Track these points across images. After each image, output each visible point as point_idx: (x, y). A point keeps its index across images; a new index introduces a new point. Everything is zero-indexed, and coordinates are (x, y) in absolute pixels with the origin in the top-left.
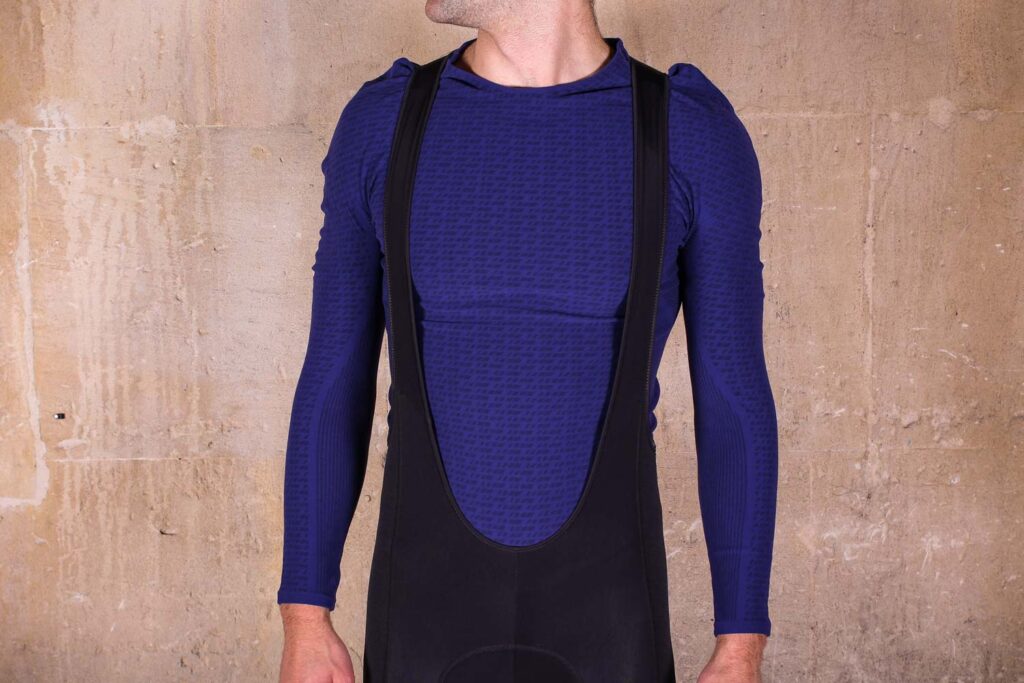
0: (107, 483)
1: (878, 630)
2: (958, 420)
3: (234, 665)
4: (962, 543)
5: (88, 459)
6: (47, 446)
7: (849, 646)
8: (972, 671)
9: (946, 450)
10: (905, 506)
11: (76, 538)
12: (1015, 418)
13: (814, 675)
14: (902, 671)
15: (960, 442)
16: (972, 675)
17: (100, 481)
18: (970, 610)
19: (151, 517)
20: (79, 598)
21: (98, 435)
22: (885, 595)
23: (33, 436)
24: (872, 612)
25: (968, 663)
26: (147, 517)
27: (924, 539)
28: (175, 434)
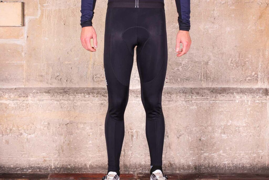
0: (53, 13)
1: (216, 48)
2: (234, 3)
3: (79, 54)
4: (234, 29)
5: (49, 8)
6: (41, 5)
7: (210, 51)
8: (236, 57)
9: (231, 9)
10: (222, 21)
11: (46, 25)
12: (246, 2)
13: (203, 57)
14: (221, 57)
15: (234, 7)
16: (236, 58)
17: (52, 13)
18: (236, 44)
19: (62, 21)
20: (46, 38)
21: (52, 3)
22: (218, 40)
23: (37, 3)
24: (215, 44)
25: (235, 55)
26: (61, 21)
27: (226, 28)
28: (68, 3)
